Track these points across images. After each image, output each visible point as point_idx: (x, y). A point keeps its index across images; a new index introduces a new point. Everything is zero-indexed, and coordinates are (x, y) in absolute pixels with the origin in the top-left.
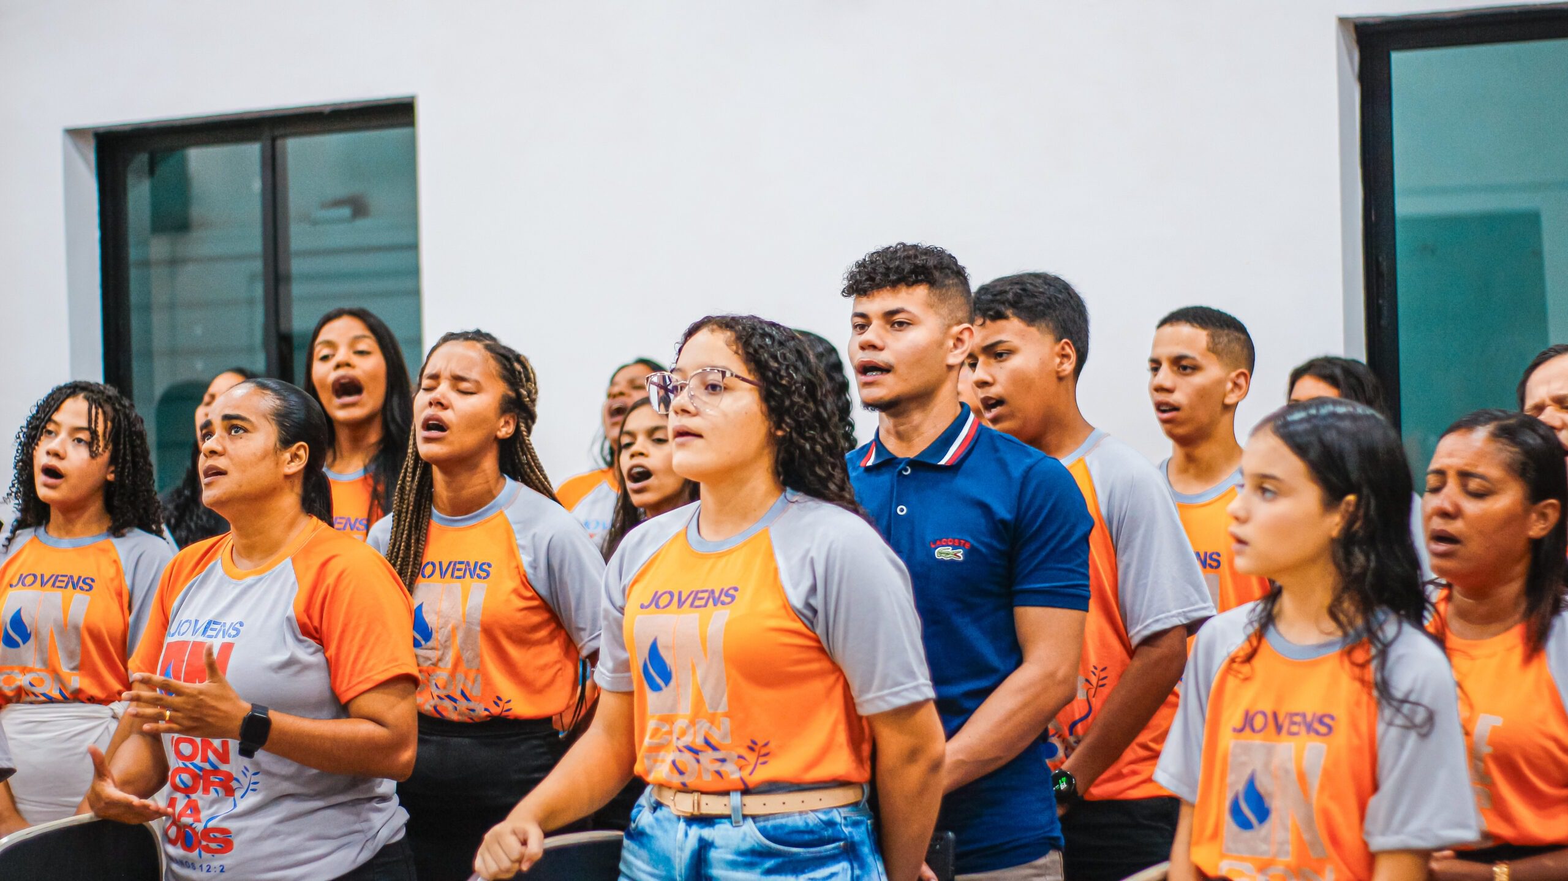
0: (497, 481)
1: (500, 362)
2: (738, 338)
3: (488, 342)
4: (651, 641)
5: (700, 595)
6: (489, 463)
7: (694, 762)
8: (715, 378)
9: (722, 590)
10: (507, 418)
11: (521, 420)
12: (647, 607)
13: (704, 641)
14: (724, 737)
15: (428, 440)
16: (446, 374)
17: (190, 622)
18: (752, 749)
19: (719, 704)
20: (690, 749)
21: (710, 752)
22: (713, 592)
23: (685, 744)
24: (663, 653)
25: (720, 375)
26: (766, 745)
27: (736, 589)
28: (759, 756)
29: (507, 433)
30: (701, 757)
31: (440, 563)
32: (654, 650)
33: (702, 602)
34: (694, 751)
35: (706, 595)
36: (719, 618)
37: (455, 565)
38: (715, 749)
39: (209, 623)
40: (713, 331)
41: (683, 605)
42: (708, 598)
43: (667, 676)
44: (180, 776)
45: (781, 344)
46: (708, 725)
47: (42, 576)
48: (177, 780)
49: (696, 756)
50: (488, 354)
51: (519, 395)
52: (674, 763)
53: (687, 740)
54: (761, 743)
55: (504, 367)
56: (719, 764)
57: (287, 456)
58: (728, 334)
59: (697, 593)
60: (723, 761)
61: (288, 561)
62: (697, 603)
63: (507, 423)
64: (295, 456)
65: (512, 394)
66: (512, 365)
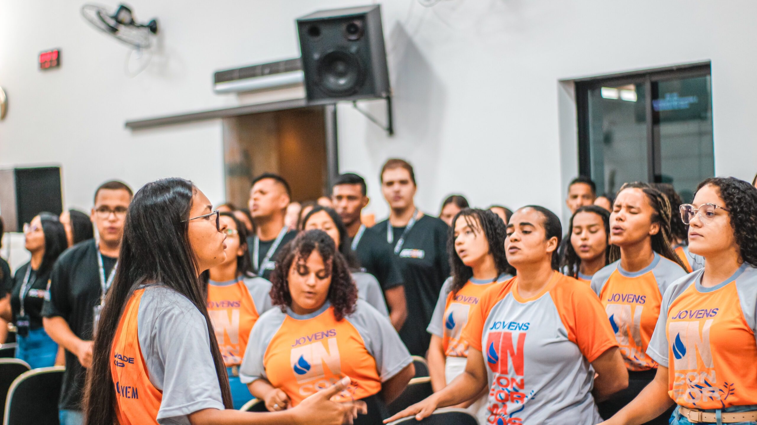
0: (650, 255)
1: (650, 198)
2: (721, 189)
3: (645, 188)
4: (677, 334)
5: (700, 312)
6: (647, 246)
7: (700, 392)
8: (711, 209)
9: (711, 309)
10: (655, 225)
11: (661, 226)
12: (675, 318)
13: (701, 334)
14: (713, 379)
15: (615, 234)
16: (624, 205)
17: (501, 323)
18: (726, 387)
19: (710, 364)
20: (697, 386)
21: (708, 387)
22: (706, 310)
23: (695, 384)
24: (682, 340)
25: (713, 207)
26: (732, 385)
27: (717, 309)
28: (730, 390)
29: (654, 232)
30: (703, 390)
31: (622, 295)
32: (678, 338)
33: (701, 316)
34: (699, 387)
35: (703, 312)
36: (709, 323)
37: (629, 295)
38: (709, 386)
39: (511, 323)
40: (710, 186)
41: (691, 317)
42: (704, 314)
43: (683, 351)
44: (500, 394)
45: (744, 192)
46: (706, 374)
47: (465, 297)
48: (498, 396)
49: (700, 389)
50: (644, 194)
51: (660, 214)
52: (690, 393)
53: (695, 382)
54: (729, 384)
55: (652, 200)
56: (712, 393)
57: (548, 243)
58: (717, 188)
59: (699, 311)
60: (713, 392)
61: (548, 293)
62: (699, 316)
63: (655, 227)
64: (552, 243)
65: (657, 213)
66: (656, 199)
